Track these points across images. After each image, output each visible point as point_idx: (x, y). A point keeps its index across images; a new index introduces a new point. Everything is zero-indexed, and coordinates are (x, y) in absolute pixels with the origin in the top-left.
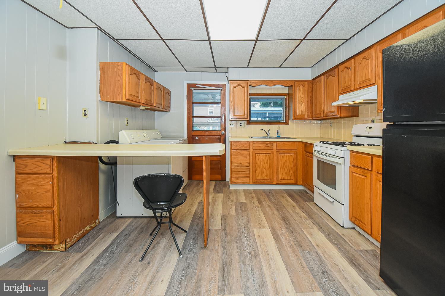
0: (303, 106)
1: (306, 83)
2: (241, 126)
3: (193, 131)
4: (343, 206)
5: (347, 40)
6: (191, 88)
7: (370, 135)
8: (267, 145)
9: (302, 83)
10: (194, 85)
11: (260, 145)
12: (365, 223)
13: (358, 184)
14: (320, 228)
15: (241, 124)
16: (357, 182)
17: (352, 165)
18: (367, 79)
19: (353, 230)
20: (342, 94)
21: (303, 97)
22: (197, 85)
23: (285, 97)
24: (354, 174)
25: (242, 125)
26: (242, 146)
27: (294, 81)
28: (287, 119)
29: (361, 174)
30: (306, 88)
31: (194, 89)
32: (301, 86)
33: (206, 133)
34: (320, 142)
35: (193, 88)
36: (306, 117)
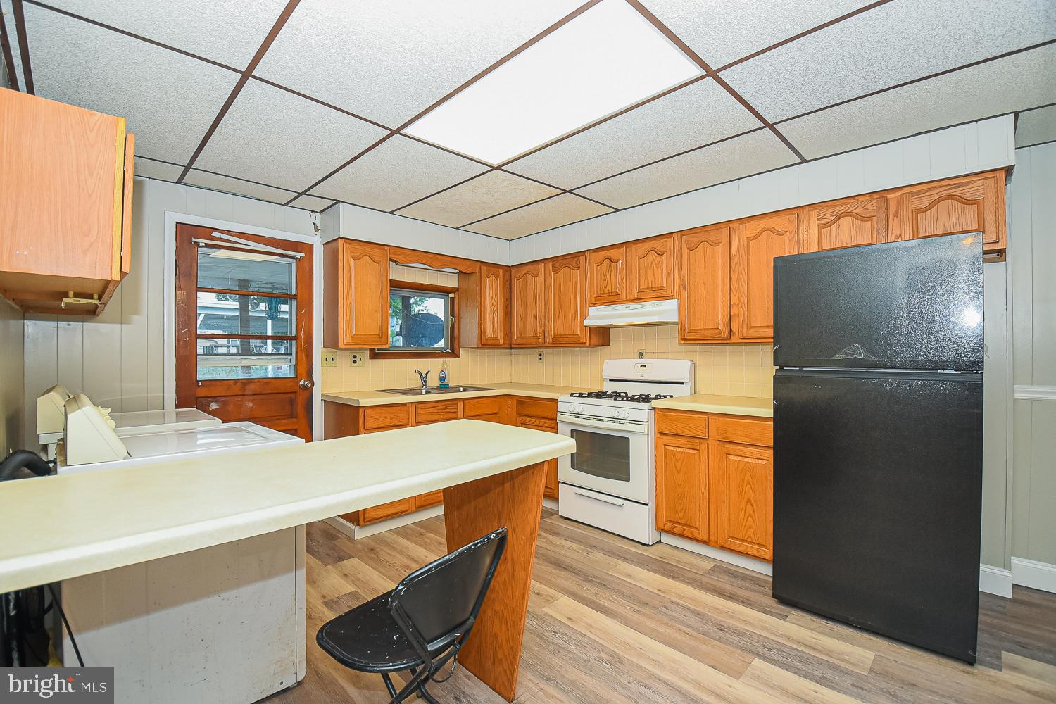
0: (496, 318)
1: (501, 271)
2: (355, 362)
3: (200, 384)
4: (647, 507)
5: (618, 210)
6: (194, 240)
7: (644, 378)
8: (446, 408)
9: (494, 270)
10: (206, 232)
11: (432, 410)
12: (697, 526)
13: (679, 464)
14: (625, 559)
15: (355, 357)
16: (677, 461)
17: (661, 433)
18: (658, 287)
19: (660, 545)
20: (594, 304)
21: (496, 300)
22: (215, 234)
23: (451, 295)
24: (668, 448)
25: (357, 359)
26: (391, 418)
27: (479, 264)
28: (456, 346)
29: (687, 446)
30: (500, 280)
31: (207, 245)
32: (492, 277)
33: (247, 387)
34: (572, 395)
35: (202, 242)
36: (501, 342)
